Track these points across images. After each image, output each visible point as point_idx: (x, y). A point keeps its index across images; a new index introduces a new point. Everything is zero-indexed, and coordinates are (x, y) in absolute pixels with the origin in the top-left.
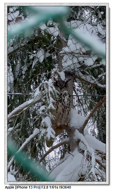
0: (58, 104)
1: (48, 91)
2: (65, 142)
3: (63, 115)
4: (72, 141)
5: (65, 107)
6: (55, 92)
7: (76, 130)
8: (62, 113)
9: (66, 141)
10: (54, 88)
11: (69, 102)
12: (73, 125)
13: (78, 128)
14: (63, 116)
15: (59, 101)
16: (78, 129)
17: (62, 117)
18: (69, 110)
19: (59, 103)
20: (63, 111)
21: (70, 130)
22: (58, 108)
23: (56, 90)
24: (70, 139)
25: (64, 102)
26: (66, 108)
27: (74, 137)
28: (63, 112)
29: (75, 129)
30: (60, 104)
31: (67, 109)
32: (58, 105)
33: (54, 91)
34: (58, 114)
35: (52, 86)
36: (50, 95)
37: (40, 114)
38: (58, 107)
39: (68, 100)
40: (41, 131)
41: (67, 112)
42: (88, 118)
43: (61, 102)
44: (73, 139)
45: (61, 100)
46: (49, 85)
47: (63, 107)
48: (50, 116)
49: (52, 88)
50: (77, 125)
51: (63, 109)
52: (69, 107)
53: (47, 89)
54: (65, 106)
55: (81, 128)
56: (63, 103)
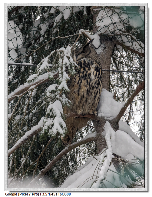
0: (81, 82)
1: (62, 63)
2: (89, 138)
3: (87, 98)
4: (99, 139)
5: (91, 88)
6: (73, 65)
7: (107, 122)
8: (86, 95)
9: (92, 138)
10: (71, 59)
11: (97, 79)
12: (103, 115)
13: (110, 119)
14: (88, 100)
15: (83, 77)
16: (109, 121)
17: (86, 101)
18: (96, 92)
19: (83, 80)
20: (88, 92)
21: (99, 121)
22: (80, 88)
23: (73, 62)
24: (97, 135)
25: (89, 78)
26: (93, 89)
27: (103, 133)
28: (88, 94)
29: (106, 120)
30: (84, 82)
31: (95, 89)
32: (81, 84)
33: (71, 64)
34: (80, 97)
35: (69, 55)
36: (64, 69)
37: (47, 96)
38: (80, 86)
39: (95, 76)
40: (45, 122)
41: (93, 95)
42: (125, 105)
43: (85, 80)
44: (100, 135)
45: (86, 75)
46: (66, 54)
47: (88, 86)
48: (64, 100)
49: (69, 58)
50: (109, 115)
51: (88, 89)
52: (97, 88)
53: (61, 60)
54: (92, 86)
55: (114, 119)
56: (89, 80)
